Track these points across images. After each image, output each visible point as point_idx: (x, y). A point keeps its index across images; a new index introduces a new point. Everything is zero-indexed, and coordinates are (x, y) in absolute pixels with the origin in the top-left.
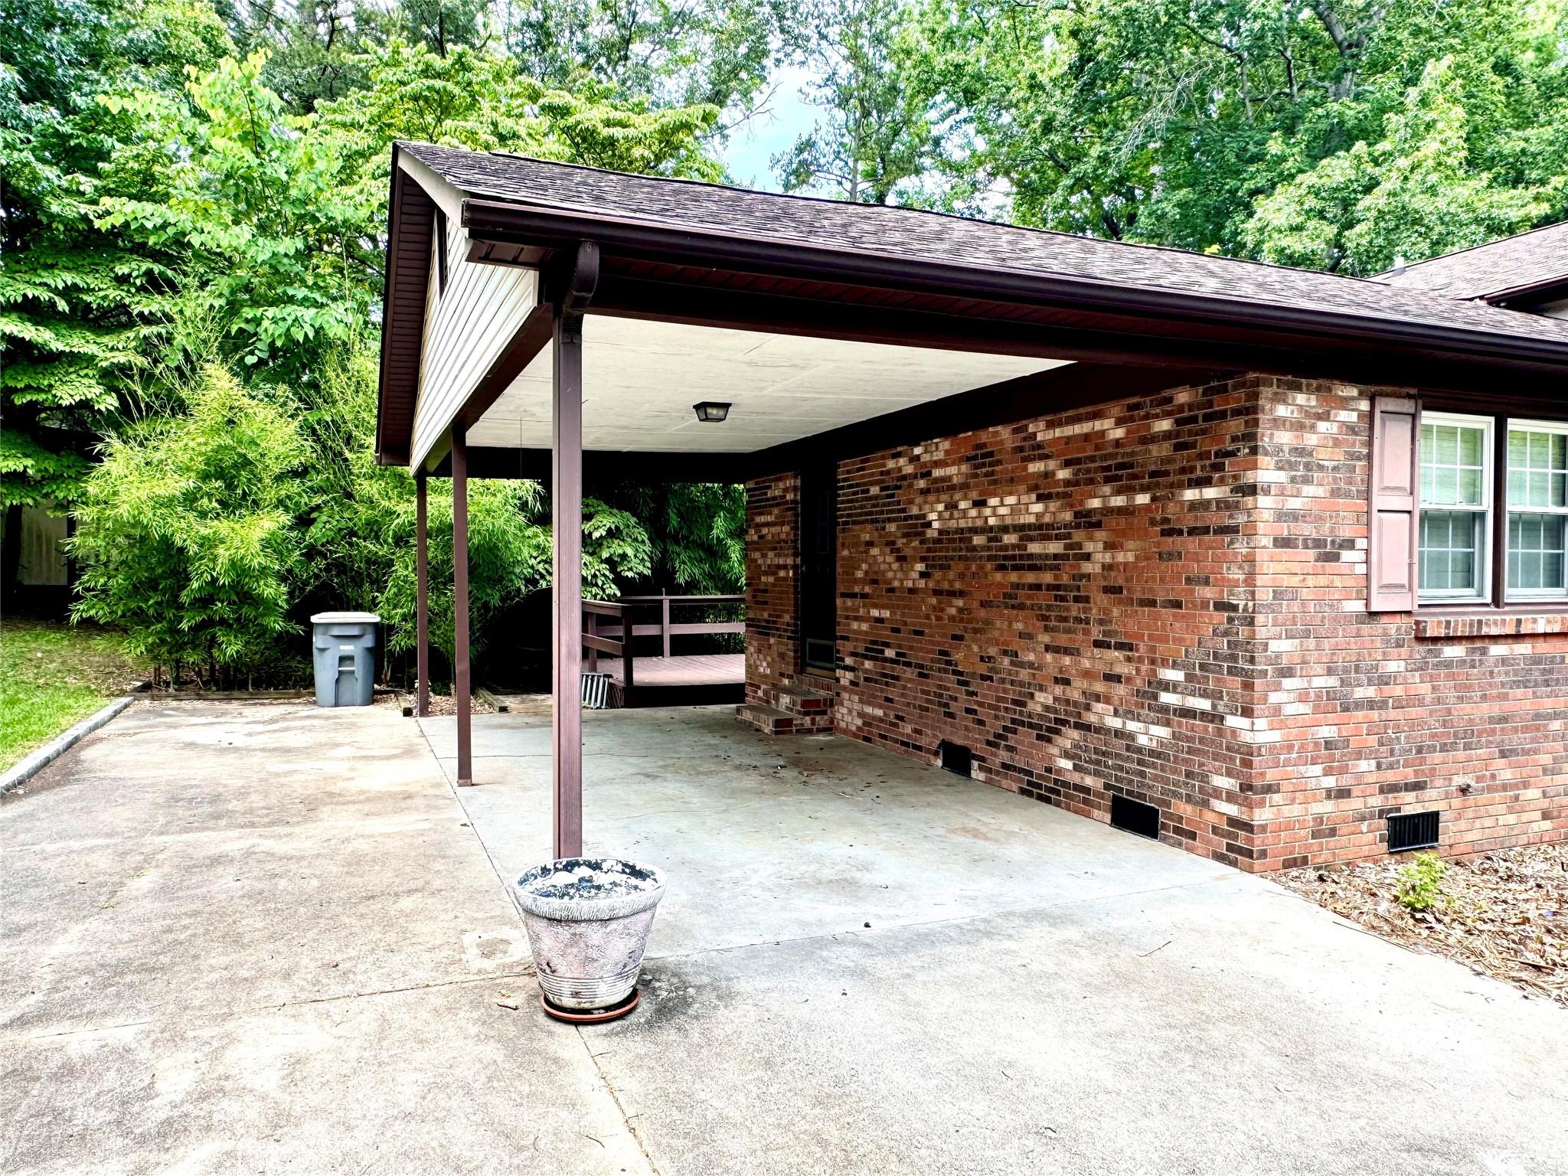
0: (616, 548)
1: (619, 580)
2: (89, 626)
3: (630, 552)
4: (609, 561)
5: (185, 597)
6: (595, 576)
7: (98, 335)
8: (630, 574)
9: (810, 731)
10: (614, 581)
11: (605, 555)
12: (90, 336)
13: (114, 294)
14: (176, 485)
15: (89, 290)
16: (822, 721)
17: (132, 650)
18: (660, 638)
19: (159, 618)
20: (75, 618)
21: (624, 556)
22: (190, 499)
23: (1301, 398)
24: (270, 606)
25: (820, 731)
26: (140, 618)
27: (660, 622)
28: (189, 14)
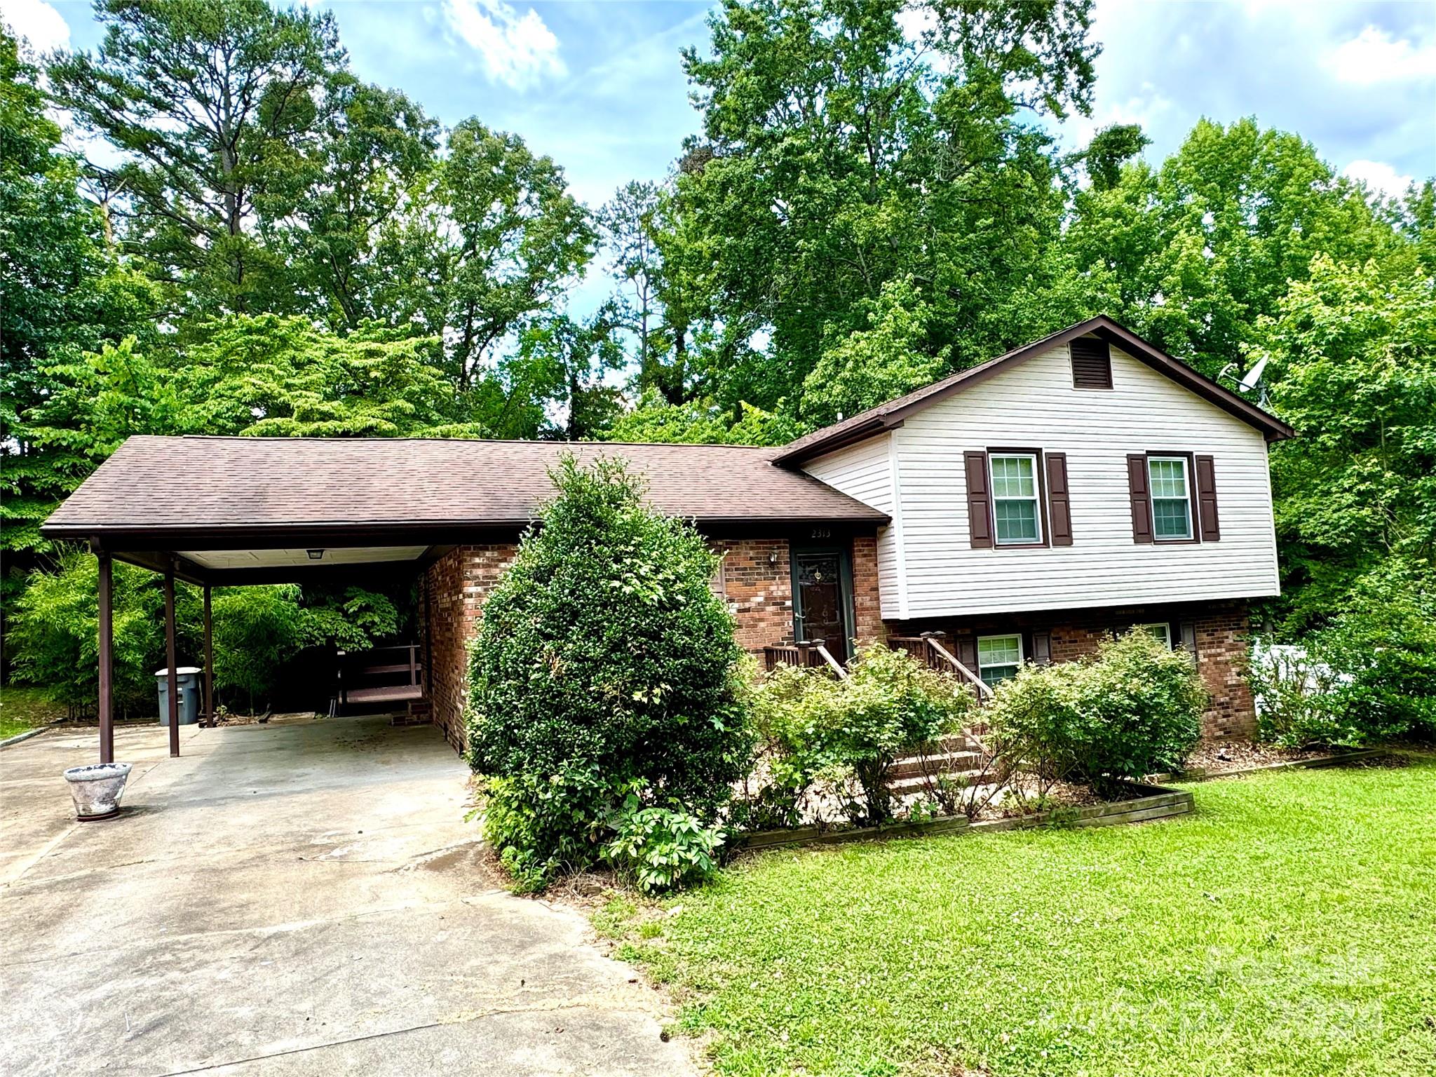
0: (368, 618)
1: (371, 638)
2: (24, 684)
3: (377, 619)
4: (363, 626)
5: (79, 666)
6: (351, 636)
7: (42, 505)
8: (378, 634)
9: (416, 723)
10: (368, 638)
11: (360, 622)
12: (37, 506)
13: (52, 480)
14: (74, 597)
15: (35, 479)
16: (424, 717)
17: (46, 699)
18: (409, 673)
19: (66, 677)
20: (13, 680)
21: (373, 623)
22: (82, 606)
23: (488, 554)
24: (131, 667)
25: (423, 723)
26: (55, 678)
27: (409, 662)
28: (129, 279)
